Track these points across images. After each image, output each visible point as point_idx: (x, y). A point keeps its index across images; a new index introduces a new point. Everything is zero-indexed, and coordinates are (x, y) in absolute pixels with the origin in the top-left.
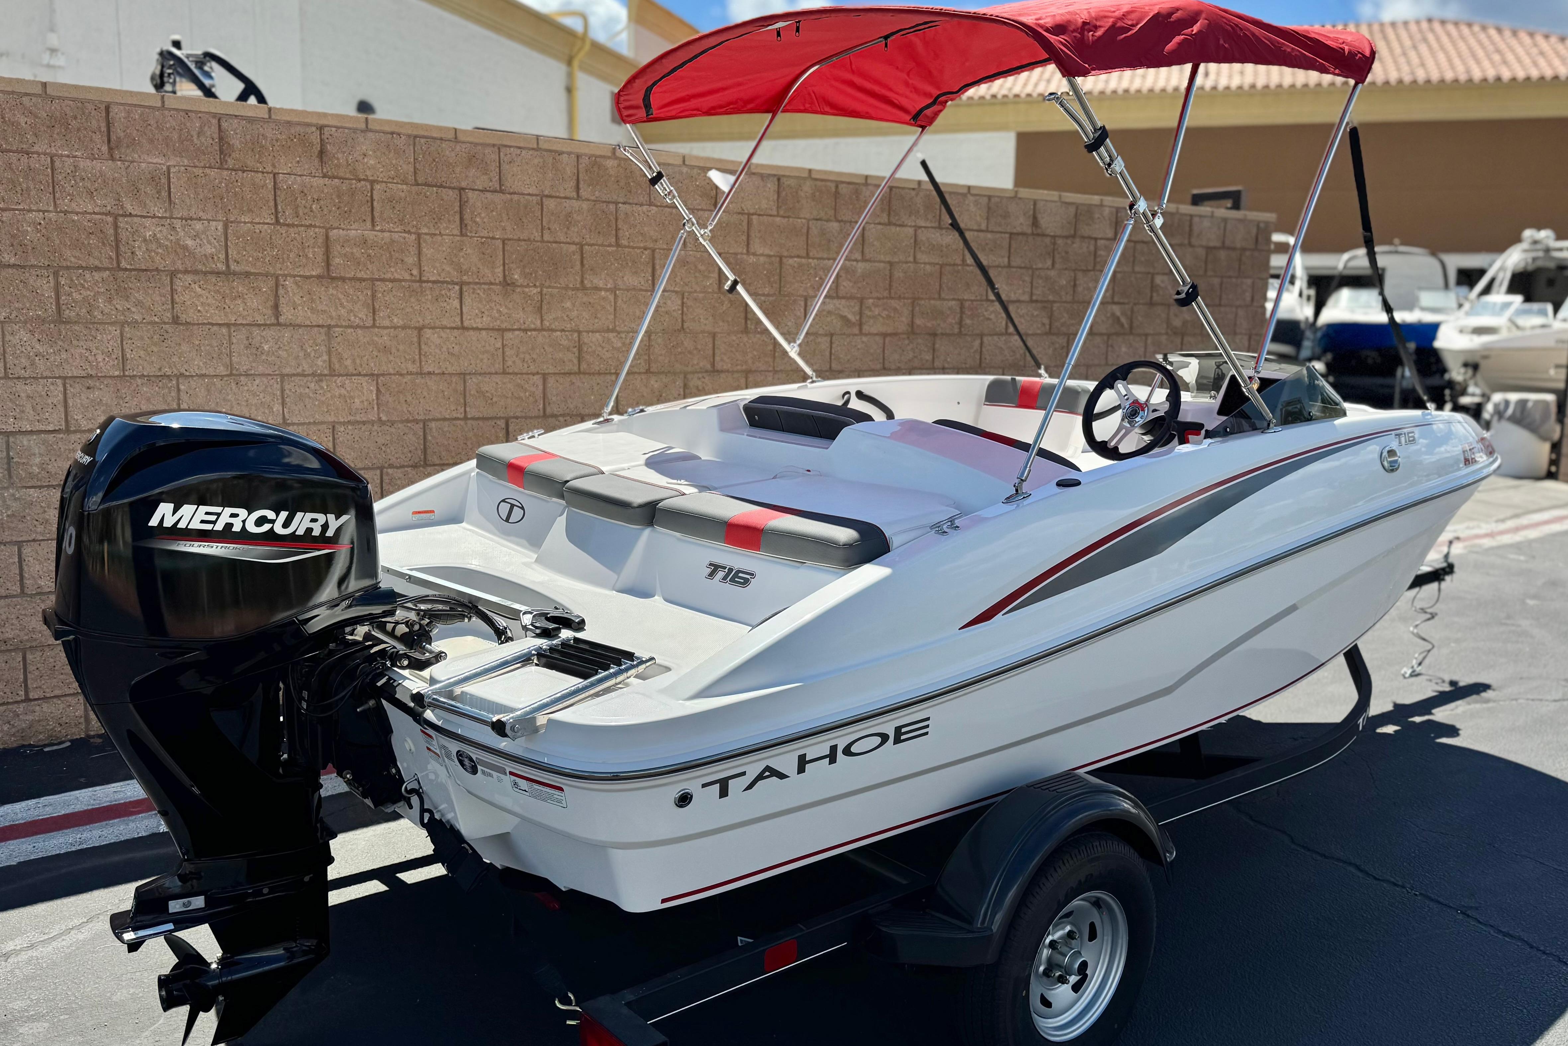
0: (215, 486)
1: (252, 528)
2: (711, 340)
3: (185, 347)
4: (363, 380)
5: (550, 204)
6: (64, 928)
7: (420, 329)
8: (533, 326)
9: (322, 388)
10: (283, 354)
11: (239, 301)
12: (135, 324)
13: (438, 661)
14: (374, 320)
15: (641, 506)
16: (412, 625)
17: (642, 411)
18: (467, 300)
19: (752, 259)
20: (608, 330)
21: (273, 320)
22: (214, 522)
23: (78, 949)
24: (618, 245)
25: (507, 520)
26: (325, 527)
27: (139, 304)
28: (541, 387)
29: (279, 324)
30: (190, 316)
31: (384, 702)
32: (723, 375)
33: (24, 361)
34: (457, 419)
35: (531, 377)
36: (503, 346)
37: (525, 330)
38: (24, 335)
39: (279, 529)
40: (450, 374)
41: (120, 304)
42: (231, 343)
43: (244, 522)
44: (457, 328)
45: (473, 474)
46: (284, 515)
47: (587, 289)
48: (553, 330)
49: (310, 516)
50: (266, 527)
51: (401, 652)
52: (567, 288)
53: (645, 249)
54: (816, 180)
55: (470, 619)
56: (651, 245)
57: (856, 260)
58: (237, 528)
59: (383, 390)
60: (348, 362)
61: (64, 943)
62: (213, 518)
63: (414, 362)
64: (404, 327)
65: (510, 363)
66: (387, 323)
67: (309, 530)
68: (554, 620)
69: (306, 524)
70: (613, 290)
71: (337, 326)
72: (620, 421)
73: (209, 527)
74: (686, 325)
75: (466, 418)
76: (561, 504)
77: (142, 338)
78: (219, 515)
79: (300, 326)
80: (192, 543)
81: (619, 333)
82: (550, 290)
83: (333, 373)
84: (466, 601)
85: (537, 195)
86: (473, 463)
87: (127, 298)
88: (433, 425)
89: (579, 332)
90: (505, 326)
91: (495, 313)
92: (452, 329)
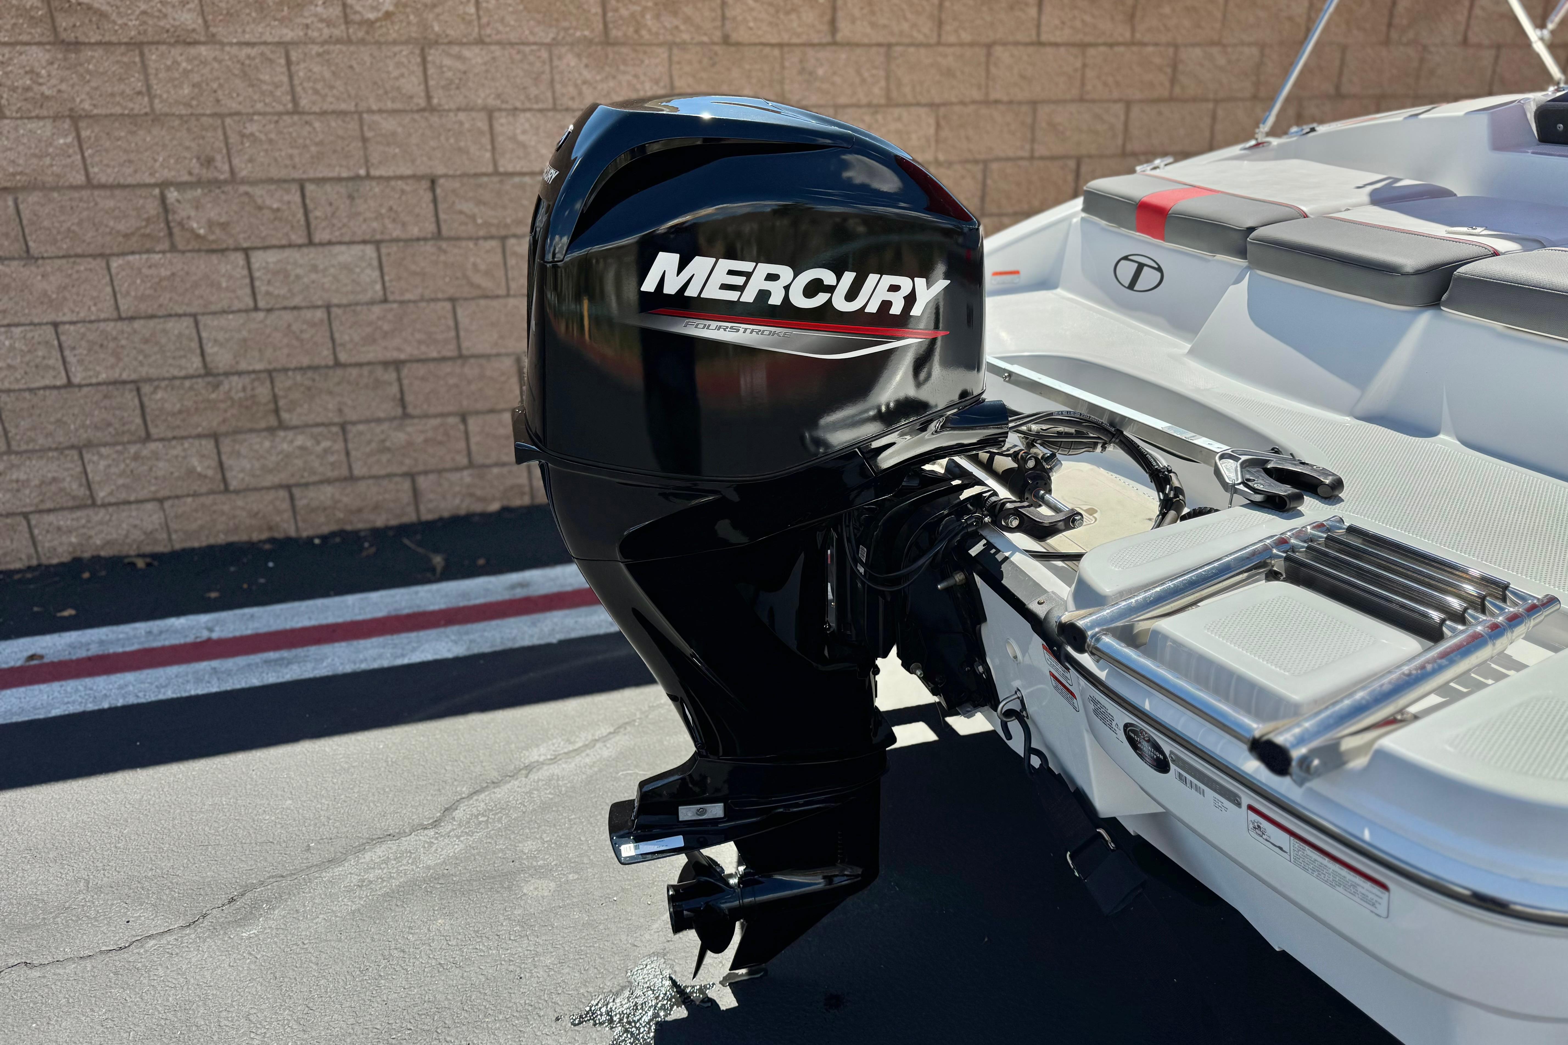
0: (747, 228)
1: (799, 300)
3: (735, 73)
4: (922, 111)
6: (590, 737)
7: (989, 46)
8: (1121, 39)
9: (877, 121)
10: (837, 79)
11: (793, 16)
12: (683, 46)
13: (1068, 528)
14: (939, 36)
15: (1418, 273)
16: (1025, 460)
17: (1313, 130)
18: (1047, 8)
20: (1213, 43)
21: (828, 39)
22: (741, 289)
23: (600, 770)
25: (1131, 286)
26: (911, 299)
27: (687, 20)
28: (1122, 118)
29: (834, 43)
30: (740, 35)
31: (977, 579)
33: (571, 90)
34: (1022, 158)
35: (1112, 104)
36: (1084, 66)
37: (1111, 45)
38: (571, 60)
39: (840, 304)
40: (1020, 103)
41: (669, 21)
42: (783, 67)
43: (787, 288)
44: (1032, 44)
45: (1075, 220)
46: (849, 277)
48: (1144, 44)
49: (889, 280)
50: (821, 299)
51: (1009, 506)
55: (1104, 448)
58: (776, 300)
59: (943, 123)
60: (907, 90)
61: (587, 760)
62: (739, 281)
63: (979, 87)
64: (972, 44)
65: (1089, 87)
66: (952, 39)
67: (886, 305)
68: (1281, 476)
69: (882, 294)
71: (897, 44)
72: (1279, 145)
73: (733, 296)
75: (1032, 158)
76: (1233, 265)
77: (690, 62)
78: (748, 275)
79: (858, 45)
80: (708, 323)
83: (890, 103)
84: (1104, 421)
86: (1078, 203)
87: (675, 14)
88: (995, 166)
89: (1176, 47)
90: (1088, 39)
91: (1078, 24)
92: (1027, 44)
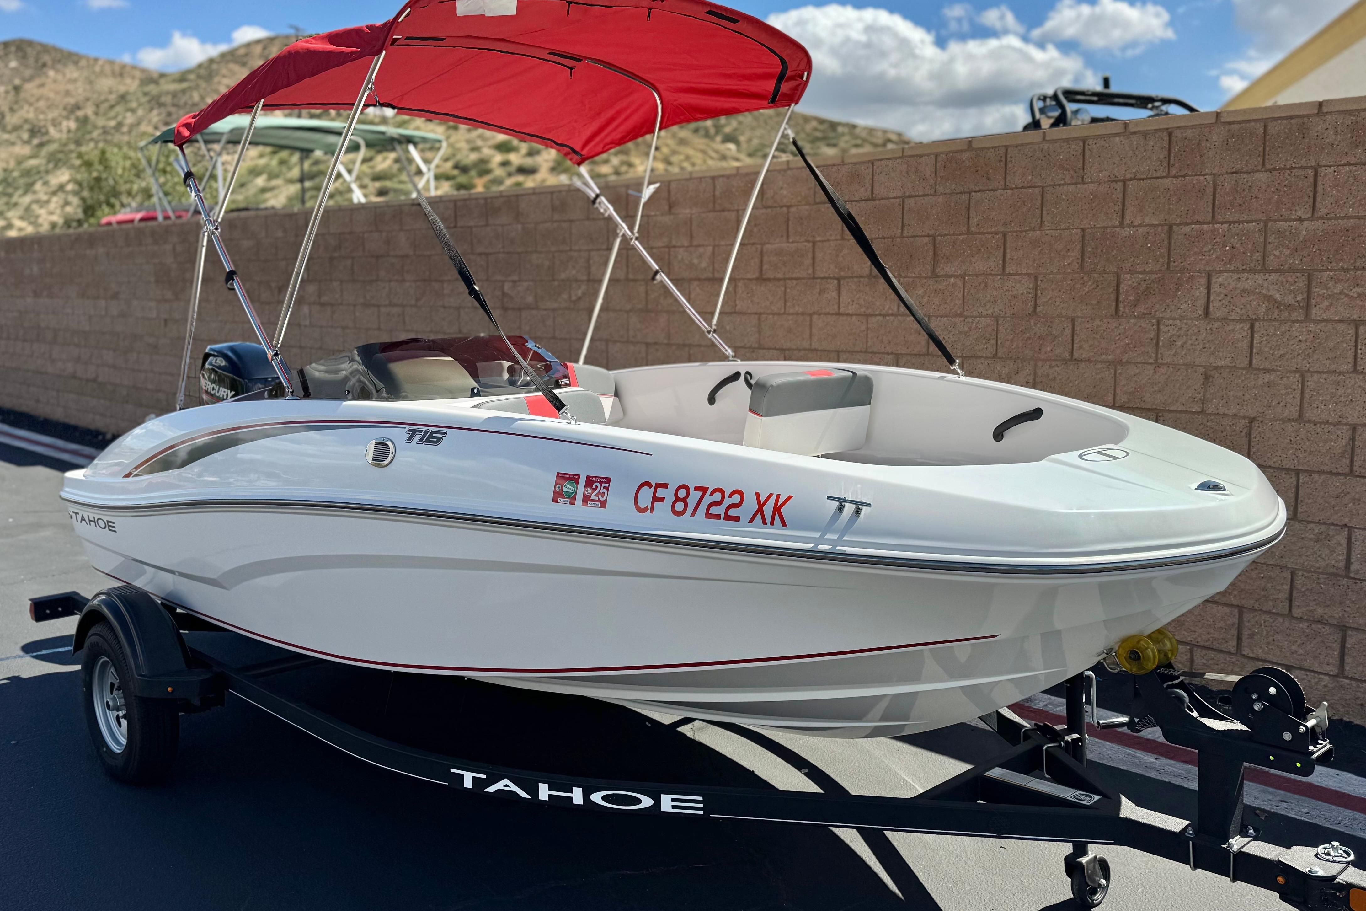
2: (1070, 325)
5: (910, 203)
7: (811, 315)
8: (890, 312)
14: (785, 308)
18: (844, 292)
19: (1127, 231)
20: (957, 315)
24: (969, 232)
32: (1083, 365)
35: (886, 356)
36: (867, 329)
44: (835, 314)
47: (938, 277)
52: (920, 277)
53: (996, 234)
54: (1230, 123)
56: (1002, 229)
57: (1300, 220)
64: (802, 314)
66: (791, 311)
70: (962, 277)
71: (764, 313)
74: (1039, 309)
81: (966, 317)
82: (905, 279)
85: (899, 197)
90: (870, 311)
91: (862, 301)
92: (832, 314)
